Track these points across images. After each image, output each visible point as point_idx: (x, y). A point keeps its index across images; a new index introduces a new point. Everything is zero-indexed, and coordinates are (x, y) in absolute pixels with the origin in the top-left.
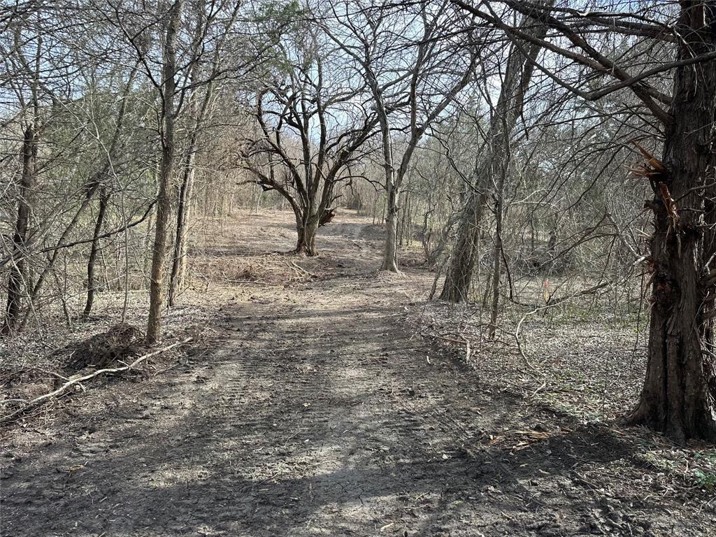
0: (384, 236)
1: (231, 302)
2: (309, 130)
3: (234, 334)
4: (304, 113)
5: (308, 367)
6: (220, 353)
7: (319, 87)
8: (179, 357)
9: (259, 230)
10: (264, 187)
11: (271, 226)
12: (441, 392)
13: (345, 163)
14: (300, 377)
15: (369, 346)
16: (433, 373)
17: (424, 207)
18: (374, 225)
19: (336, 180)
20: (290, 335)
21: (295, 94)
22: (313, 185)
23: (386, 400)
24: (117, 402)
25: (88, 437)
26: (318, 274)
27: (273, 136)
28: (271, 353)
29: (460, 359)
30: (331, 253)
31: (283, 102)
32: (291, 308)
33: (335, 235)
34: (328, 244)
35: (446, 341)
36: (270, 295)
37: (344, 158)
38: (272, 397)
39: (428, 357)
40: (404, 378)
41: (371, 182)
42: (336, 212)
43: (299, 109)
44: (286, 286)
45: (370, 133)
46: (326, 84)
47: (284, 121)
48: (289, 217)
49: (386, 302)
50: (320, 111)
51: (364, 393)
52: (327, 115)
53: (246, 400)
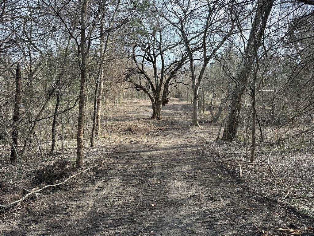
0: (193, 110)
1: (120, 144)
2: (156, 62)
3: (120, 161)
4: (154, 54)
5: (155, 180)
6: (112, 172)
7: (160, 43)
8: (91, 175)
9: (136, 109)
10: (137, 89)
11: (141, 107)
12: (228, 197)
13: (173, 77)
14: (151, 187)
15: (187, 167)
16: (222, 184)
17: (210, 95)
18: (187, 105)
19: (169, 85)
20: (147, 161)
21: (149, 46)
22: (159, 88)
23: (197, 202)
24: (55, 204)
25: (33, 227)
26: (162, 128)
27: (140, 66)
28: (137, 171)
29: (237, 175)
30: (168, 118)
31: (144, 51)
32: (149, 146)
33: (170, 110)
34: (167, 114)
35: (227, 164)
36: (139, 139)
37: (173, 74)
38: (135, 199)
39: (219, 174)
40: (206, 187)
41: (185, 85)
42: (170, 99)
43: (152, 53)
44: (147, 135)
45: (184, 62)
46: (163, 41)
47: (145, 59)
48: (149, 102)
49: (195, 142)
50: (161, 54)
51: (185, 197)
52: (164, 55)
53: (121, 202)
